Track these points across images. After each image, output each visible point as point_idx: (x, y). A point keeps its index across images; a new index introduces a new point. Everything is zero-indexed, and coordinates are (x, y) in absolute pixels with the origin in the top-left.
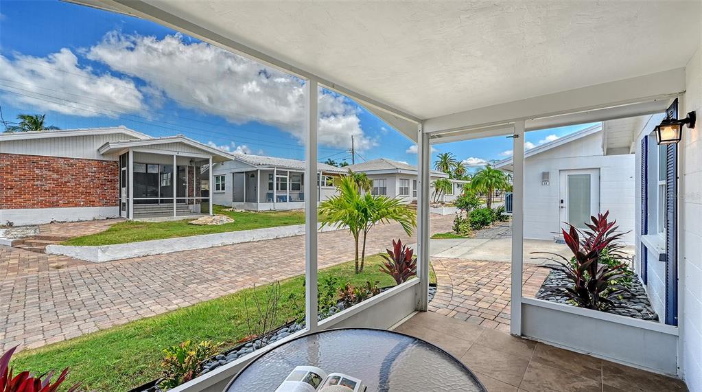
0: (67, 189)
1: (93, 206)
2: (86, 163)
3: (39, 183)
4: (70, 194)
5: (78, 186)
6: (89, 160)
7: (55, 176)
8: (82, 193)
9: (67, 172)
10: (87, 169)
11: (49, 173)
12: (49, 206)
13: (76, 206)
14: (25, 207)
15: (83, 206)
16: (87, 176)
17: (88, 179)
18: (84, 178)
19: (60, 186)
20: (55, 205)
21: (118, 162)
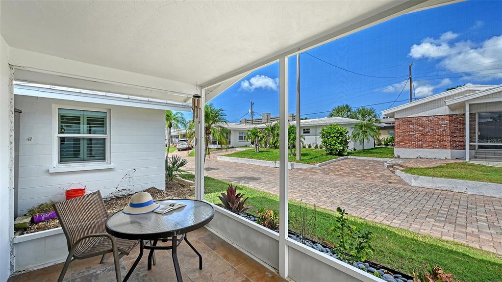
0: (428, 137)
1: (446, 148)
2: (441, 117)
3: (412, 133)
4: (430, 140)
5: (435, 134)
6: (442, 115)
7: (421, 128)
8: (438, 140)
9: (428, 125)
10: (441, 122)
11: (417, 127)
12: (418, 148)
13: (433, 148)
14: (405, 147)
15: (438, 148)
16: (441, 127)
17: (442, 129)
18: (439, 129)
19: (424, 135)
20: (421, 147)
21: (464, 115)
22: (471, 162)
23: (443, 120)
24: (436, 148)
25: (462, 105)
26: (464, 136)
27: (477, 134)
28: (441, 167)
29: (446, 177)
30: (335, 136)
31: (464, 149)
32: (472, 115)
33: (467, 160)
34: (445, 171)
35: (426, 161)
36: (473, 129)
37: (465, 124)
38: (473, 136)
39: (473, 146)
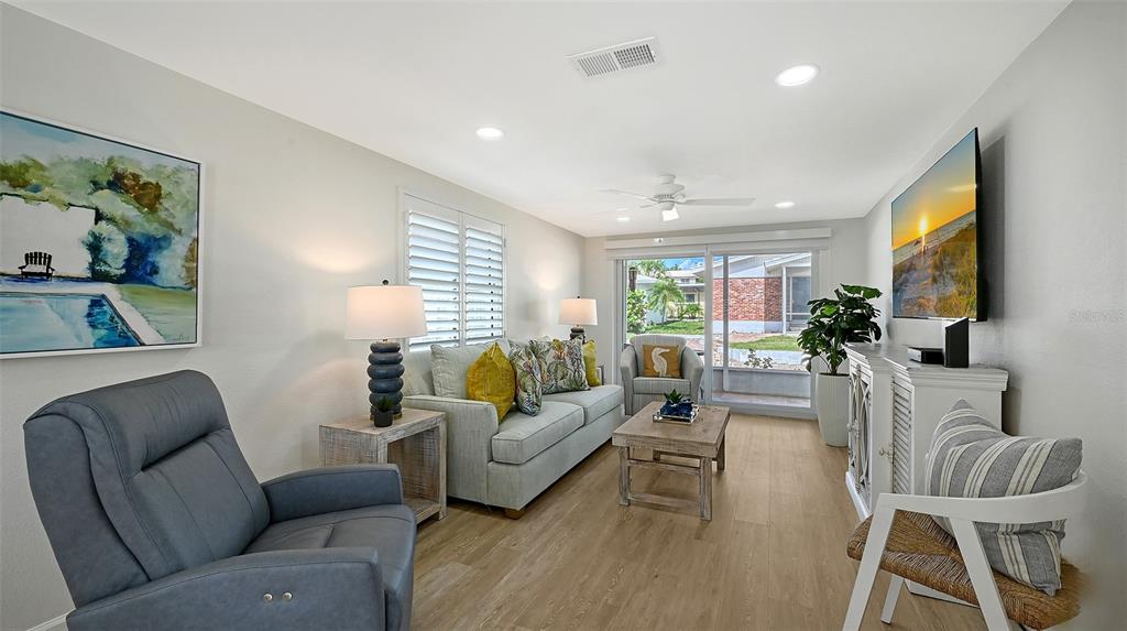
0: (743, 305)
4: (746, 309)
5: (750, 302)
6: (759, 278)
7: (736, 294)
8: (753, 309)
9: (743, 290)
10: (756, 286)
11: (732, 292)
17: (758, 295)
18: (755, 295)
19: (740, 302)
20: (735, 318)
21: (780, 278)
22: (788, 335)
23: (759, 283)
24: (752, 320)
25: (779, 268)
26: (780, 304)
27: (792, 302)
28: (762, 341)
29: (771, 349)
31: (781, 320)
32: (788, 278)
33: (784, 332)
34: (771, 344)
35: (745, 335)
36: (788, 297)
37: (781, 290)
38: (788, 304)
39: (788, 316)
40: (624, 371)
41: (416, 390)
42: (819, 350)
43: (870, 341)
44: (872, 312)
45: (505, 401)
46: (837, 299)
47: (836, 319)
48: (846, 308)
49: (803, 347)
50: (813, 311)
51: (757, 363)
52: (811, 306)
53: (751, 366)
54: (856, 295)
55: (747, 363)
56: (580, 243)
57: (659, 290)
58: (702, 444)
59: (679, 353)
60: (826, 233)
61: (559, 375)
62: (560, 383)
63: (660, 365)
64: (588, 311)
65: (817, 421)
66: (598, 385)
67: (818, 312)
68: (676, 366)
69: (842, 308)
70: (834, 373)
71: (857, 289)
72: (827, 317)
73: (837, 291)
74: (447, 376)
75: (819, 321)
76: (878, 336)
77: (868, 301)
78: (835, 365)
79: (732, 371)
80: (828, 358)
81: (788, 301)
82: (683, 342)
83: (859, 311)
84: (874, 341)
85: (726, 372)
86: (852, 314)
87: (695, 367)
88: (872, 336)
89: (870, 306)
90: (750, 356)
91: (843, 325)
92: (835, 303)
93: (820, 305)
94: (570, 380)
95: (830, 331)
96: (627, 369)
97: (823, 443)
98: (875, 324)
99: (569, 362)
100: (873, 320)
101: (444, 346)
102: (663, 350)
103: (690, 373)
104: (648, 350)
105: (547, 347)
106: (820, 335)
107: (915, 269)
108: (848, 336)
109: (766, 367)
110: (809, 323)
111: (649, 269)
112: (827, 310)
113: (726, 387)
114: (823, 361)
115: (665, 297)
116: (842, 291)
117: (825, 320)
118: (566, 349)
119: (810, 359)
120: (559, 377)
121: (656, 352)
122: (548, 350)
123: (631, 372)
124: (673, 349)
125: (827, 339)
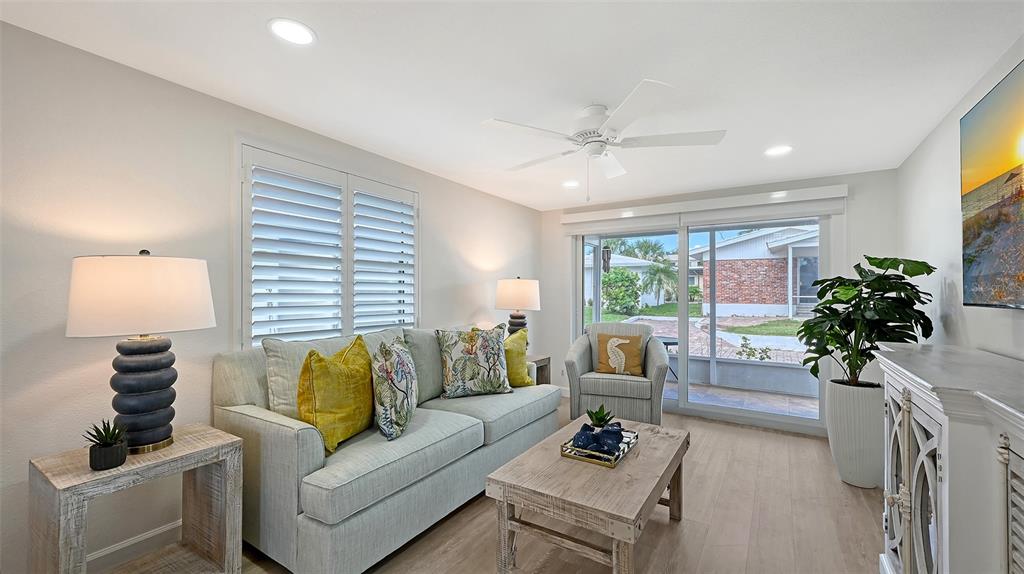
0: (744, 288)
1: (765, 303)
2: (758, 263)
4: (747, 291)
5: (752, 284)
6: (761, 260)
7: (736, 276)
8: (756, 292)
9: (744, 272)
10: (759, 268)
11: (731, 274)
12: (732, 302)
13: (751, 302)
15: (757, 303)
17: (760, 278)
18: (757, 277)
19: (740, 285)
20: (735, 301)
21: (786, 259)
22: (795, 319)
23: (761, 265)
24: (754, 303)
25: (784, 248)
26: (785, 287)
27: (799, 284)
28: (764, 325)
29: (773, 334)
30: (623, 285)
31: (787, 303)
32: (795, 260)
33: (790, 317)
34: (774, 329)
35: (745, 319)
36: (794, 278)
37: (787, 272)
38: (794, 287)
39: (794, 300)
40: (570, 366)
41: (241, 398)
42: (830, 348)
43: (915, 339)
44: (914, 294)
45: (342, 420)
46: (858, 278)
47: (857, 307)
48: (873, 291)
49: (807, 343)
50: (821, 295)
51: (752, 352)
52: (819, 288)
53: (744, 357)
54: (891, 272)
55: (740, 353)
56: (533, 218)
57: (654, 272)
58: (612, 516)
59: (641, 344)
60: (842, 190)
61: (468, 374)
62: (469, 384)
63: (617, 359)
64: (527, 295)
65: (827, 439)
66: (528, 385)
67: (829, 296)
68: (637, 361)
69: (865, 290)
70: (853, 382)
71: (895, 263)
72: (843, 302)
73: (858, 267)
74: (280, 379)
75: (829, 309)
76: (927, 332)
77: (908, 279)
78: (855, 369)
79: (720, 363)
80: (844, 359)
81: (795, 283)
82: (648, 330)
83: (893, 294)
84: (921, 339)
85: (713, 365)
86: (883, 298)
87: (658, 364)
88: (918, 331)
89: (913, 287)
90: (743, 346)
91: (869, 315)
92: (856, 284)
93: (832, 286)
94: (483, 381)
95: (848, 323)
96: (573, 363)
97: (838, 478)
98: (921, 314)
99: (481, 357)
100: (918, 306)
101: (286, 340)
102: (621, 341)
103: (652, 371)
104: (603, 340)
105: (456, 338)
106: (832, 327)
107: (1008, 222)
108: (880, 331)
109: (762, 358)
110: (815, 311)
111: (647, 253)
112: (842, 293)
113: (714, 380)
114: (835, 364)
115: (660, 281)
116: (866, 266)
117: (840, 307)
118: (480, 342)
119: (816, 359)
120: (468, 376)
121: (613, 343)
122: (456, 343)
123: (578, 368)
124: (635, 340)
125: (844, 332)
